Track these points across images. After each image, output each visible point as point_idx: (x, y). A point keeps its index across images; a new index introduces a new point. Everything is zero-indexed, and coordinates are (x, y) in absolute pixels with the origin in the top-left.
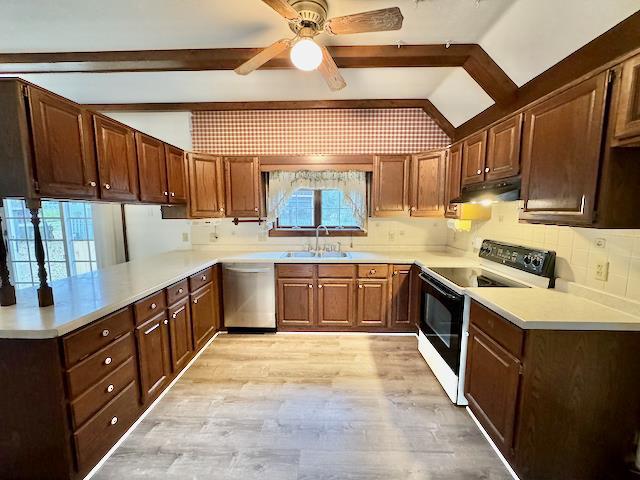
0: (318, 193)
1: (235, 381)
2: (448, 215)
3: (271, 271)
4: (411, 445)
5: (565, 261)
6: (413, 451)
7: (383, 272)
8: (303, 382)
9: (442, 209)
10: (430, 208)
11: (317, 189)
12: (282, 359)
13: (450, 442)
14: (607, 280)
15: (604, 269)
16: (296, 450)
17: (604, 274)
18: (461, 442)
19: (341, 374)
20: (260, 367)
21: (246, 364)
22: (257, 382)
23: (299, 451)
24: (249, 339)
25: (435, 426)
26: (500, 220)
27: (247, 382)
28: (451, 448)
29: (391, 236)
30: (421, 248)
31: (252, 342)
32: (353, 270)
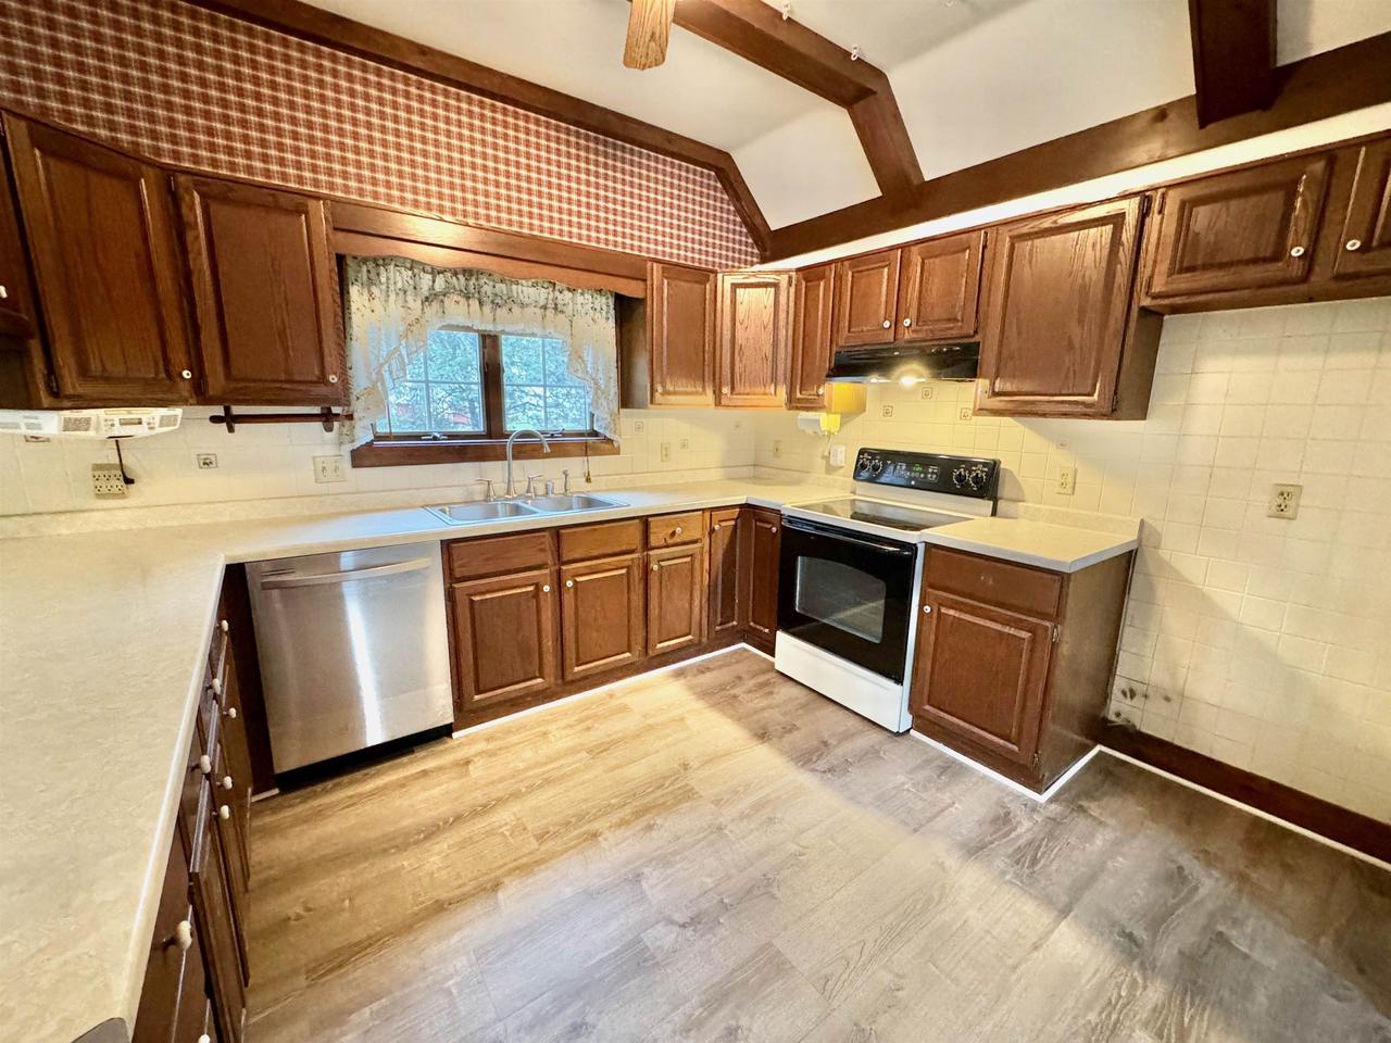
0: (490, 342)
1: (461, 900)
2: (793, 403)
3: (434, 564)
4: (906, 824)
5: (1011, 472)
6: (915, 831)
7: (695, 530)
8: (638, 814)
9: (783, 391)
10: (761, 390)
11: (489, 327)
12: (531, 789)
13: (938, 790)
14: (1073, 493)
15: (1070, 480)
16: (762, 949)
17: (1069, 486)
18: (948, 784)
19: (694, 764)
20: (490, 833)
21: (444, 843)
22: (524, 869)
23: (770, 944)
24: (380, 782)
25: (901, 778)
26: (887, 413)
27: (496, 886)
28: (946, 797)
29: (665, 452)
30: (716, 474)
31: (401, 784)
32: (635, 532)
